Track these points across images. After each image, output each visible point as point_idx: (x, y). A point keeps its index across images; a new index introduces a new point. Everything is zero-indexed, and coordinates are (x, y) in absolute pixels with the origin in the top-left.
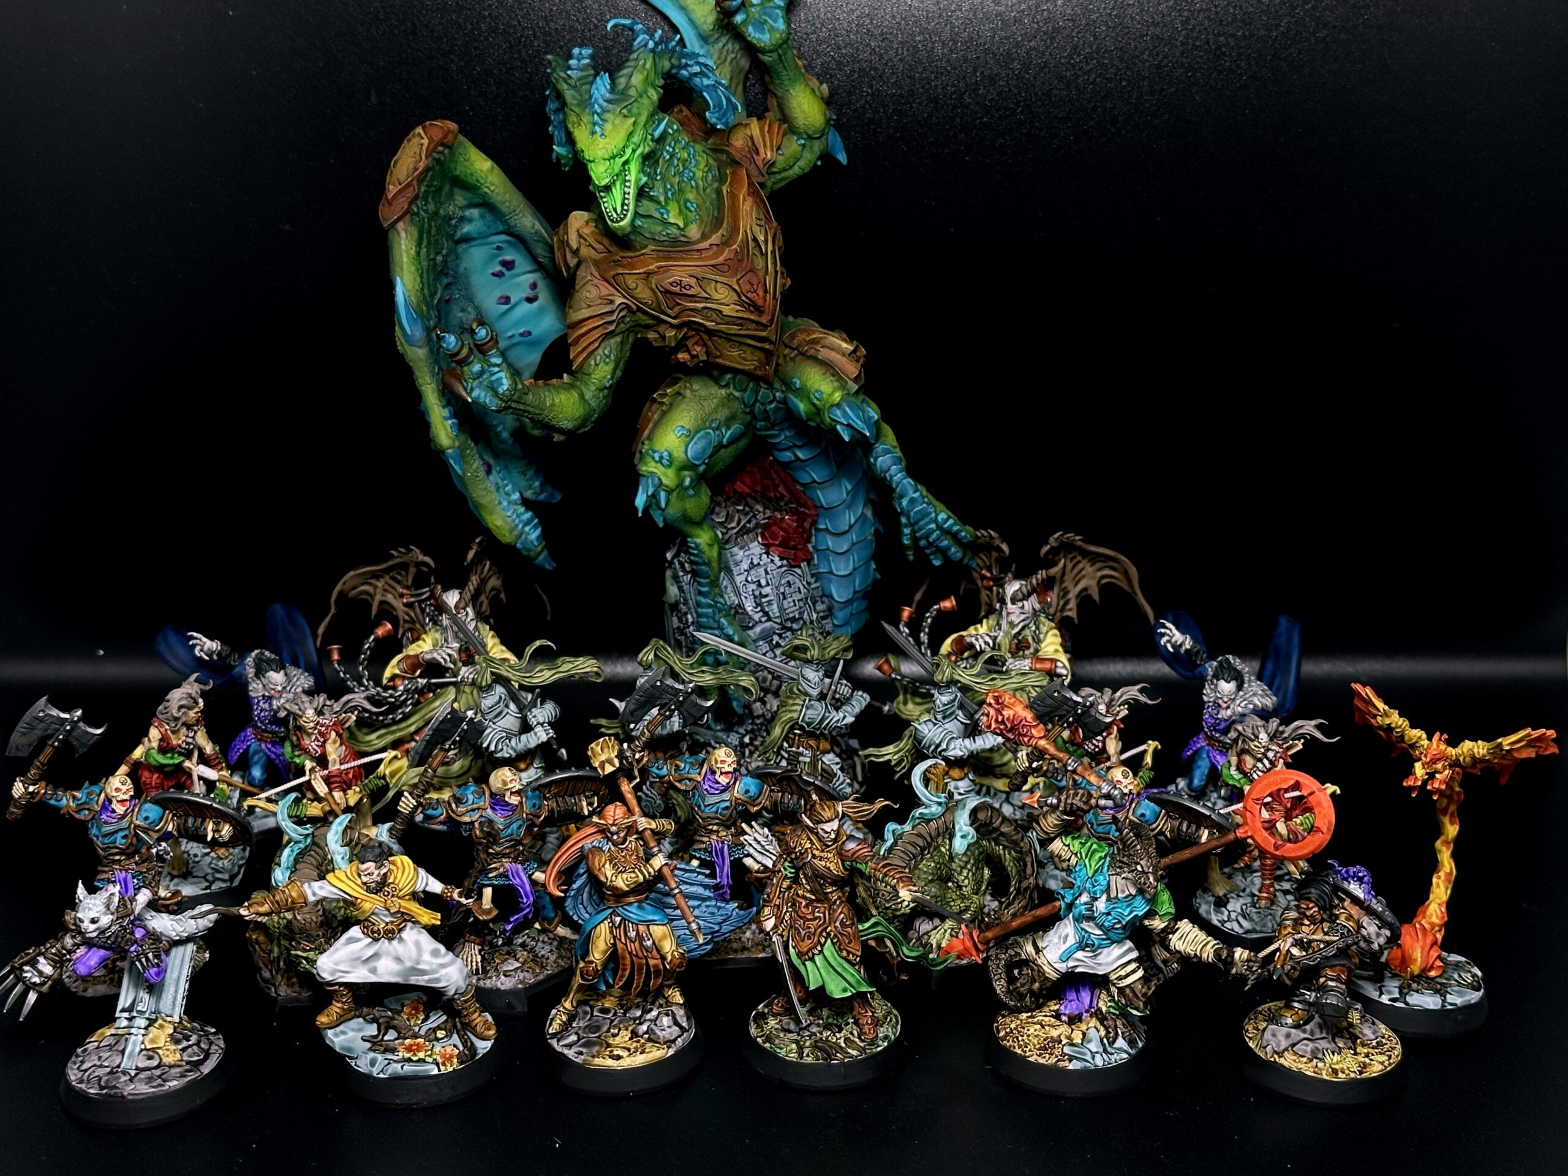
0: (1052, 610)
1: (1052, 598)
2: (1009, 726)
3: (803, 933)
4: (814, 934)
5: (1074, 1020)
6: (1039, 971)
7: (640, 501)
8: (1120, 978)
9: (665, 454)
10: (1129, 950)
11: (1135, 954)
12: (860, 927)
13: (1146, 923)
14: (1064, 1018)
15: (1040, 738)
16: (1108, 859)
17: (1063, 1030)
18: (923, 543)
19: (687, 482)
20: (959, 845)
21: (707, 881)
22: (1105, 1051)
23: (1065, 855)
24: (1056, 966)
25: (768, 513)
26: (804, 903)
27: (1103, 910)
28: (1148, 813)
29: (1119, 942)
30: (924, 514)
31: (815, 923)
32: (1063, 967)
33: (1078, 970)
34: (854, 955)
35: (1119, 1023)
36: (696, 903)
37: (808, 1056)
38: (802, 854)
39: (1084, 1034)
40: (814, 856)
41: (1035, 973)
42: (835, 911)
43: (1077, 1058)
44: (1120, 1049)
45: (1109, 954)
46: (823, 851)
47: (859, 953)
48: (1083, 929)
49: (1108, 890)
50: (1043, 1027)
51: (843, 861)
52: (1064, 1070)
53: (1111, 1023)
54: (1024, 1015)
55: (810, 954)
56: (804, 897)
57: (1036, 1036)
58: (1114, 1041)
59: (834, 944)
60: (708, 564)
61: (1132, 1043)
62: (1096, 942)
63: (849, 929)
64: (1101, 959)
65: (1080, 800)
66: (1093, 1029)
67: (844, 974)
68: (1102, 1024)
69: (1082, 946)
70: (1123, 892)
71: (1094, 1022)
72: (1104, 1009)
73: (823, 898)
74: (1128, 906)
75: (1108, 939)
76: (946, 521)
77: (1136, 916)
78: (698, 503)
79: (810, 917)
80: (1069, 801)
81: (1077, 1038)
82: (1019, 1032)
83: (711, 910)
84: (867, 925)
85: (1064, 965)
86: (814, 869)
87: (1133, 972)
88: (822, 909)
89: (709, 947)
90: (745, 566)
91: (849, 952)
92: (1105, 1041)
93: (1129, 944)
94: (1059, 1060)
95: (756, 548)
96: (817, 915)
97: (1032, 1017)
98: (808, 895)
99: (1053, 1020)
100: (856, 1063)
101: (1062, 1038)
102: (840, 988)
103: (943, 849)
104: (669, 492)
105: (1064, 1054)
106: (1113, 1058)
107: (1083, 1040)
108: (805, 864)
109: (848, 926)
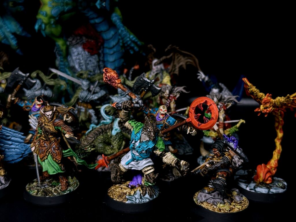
0: (170, 71)
1: (170, 67)
2: (108, 79)
3: (41, 151)
4: (44, 152)
5: (133, 188)
6: (119, 168)
7: (37, 27)
8: (145, 171)
9: (45, 13)
10: (149, 162)
11: (151, 164)
12: (64, 152)
13: (155, 152)
14: (129, 186)
15: (119, 83)
16: (142, 128)
17: (128, 190)
18: (126, 45)
19: (52, 22)
20: (114, 133)
21: (22, 137)
22: (141, 198)
23: (130, 127)
24: (125, 166)
25: (87, 40)
26: (42, 141)
27: (138, 146)
28: (171, 121)
29: (146, 158)
30: (125, 35)
31: (45, 148)
32: (127, 167)
33: (133, 169)
34: (58, 160)
35: (147, 189)
36: (17, 144)
37: (39, 194)
38: (42, 124)
39: (135, 192)
40: (45, 125)
41: (118, 169)
42: (52, 144)
43: (130, 200)
44: (147, 198)
45: (142, 163)
46: (48, 123)
47: (60, 160)
48: (133, 153)
49: (140, 139)
50: (122, 189)
51: (55, 127)
52: (125, 204)
53: (144, 189)
54: (117, 185)
55: (43, 159)
56: (42, 139)
57: (119, 192)
58: (145, 195)
59: (51, 156)
60: (62, 51)
61: (151, 196)
62: (137, 158)
63: (56, 151)
64: (140, 165)
65: (128, 104)
66: (139, 191)
67: (54, 166)
68: (142, 189)
69: (133, 160)
70: (145, 139)
71: (139, 188)
72: (143, 184)
73: (48, 139)
74: (146, 145)
75: (141, 157)
76: (133, 38)
77: (149, 148)
78: (57, 30)
79: (43, 146)
80: (125, 105)
81: (132, 193)
82: (114, 190)
83: (22, 146)
84: (66, 151)
85: (127, 166)
86: (45, 129)
87: (150, 169)
88: (47, 143)
89: (21, 159)
90: (76, 54)
91: (56, 159)
92: (142, 195)
93: (150, 160)
94: (123, 200)
95: (80, 49)
96: (45, 145)
97: (120, 186)
98: (44, 138)
99: (126, 187)
100: (55, 197)
101: (127, 193)
102: (53, 171)
103: (109, 134)
104: (46, 25)
105: (126, 198)
106: (143, 201)
107: (134, 194)
108: (42, 127)
109: (56, 150)
